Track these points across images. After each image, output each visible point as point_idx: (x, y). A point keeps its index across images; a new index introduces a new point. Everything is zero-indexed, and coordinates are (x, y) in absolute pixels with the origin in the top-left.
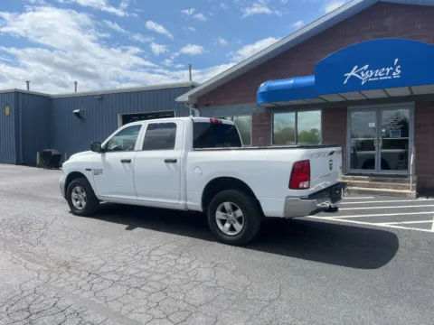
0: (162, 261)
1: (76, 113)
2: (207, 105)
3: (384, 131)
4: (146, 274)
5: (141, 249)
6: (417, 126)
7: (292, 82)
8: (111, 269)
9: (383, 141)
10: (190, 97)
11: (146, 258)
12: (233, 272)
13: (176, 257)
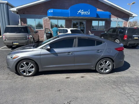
2: (24, 13)
10: (17, 9)
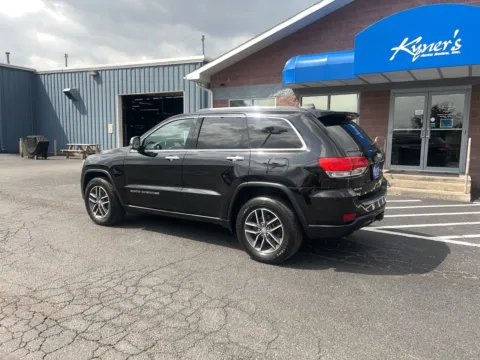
0: (153, 296)
1: (67, 93)
2: (222, 85)
3: (433, 119)
4: (126, 319)
5: (128, 275)
6: (473, 115)
7: (325, 60)
8: (79, 309)
9: (432, 132)
10: (201, 74)
11: (131, 289)
12: (252, 315)
13: (173, 290)
